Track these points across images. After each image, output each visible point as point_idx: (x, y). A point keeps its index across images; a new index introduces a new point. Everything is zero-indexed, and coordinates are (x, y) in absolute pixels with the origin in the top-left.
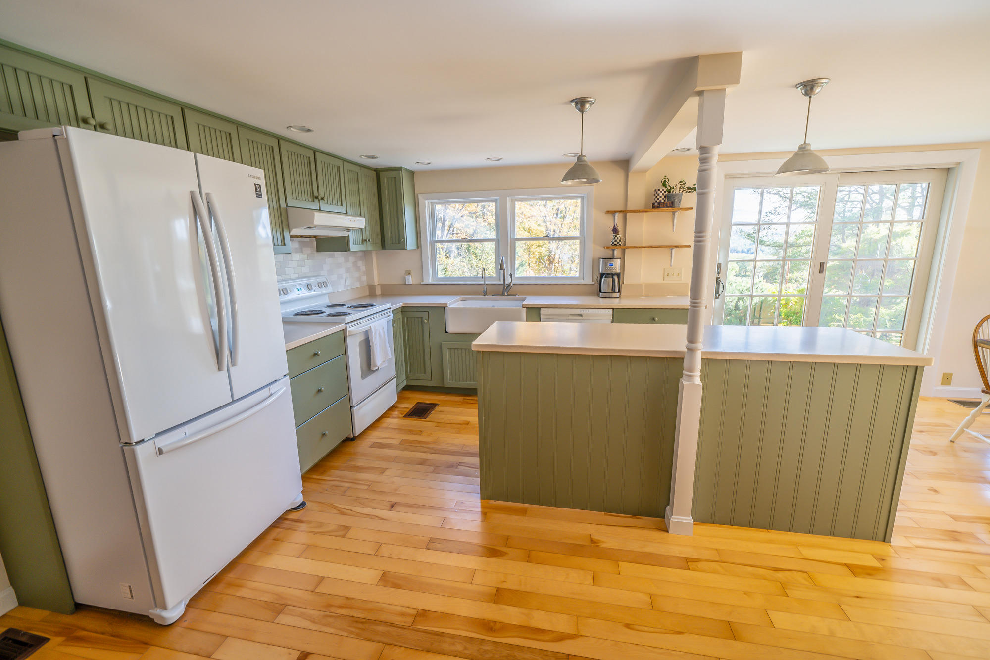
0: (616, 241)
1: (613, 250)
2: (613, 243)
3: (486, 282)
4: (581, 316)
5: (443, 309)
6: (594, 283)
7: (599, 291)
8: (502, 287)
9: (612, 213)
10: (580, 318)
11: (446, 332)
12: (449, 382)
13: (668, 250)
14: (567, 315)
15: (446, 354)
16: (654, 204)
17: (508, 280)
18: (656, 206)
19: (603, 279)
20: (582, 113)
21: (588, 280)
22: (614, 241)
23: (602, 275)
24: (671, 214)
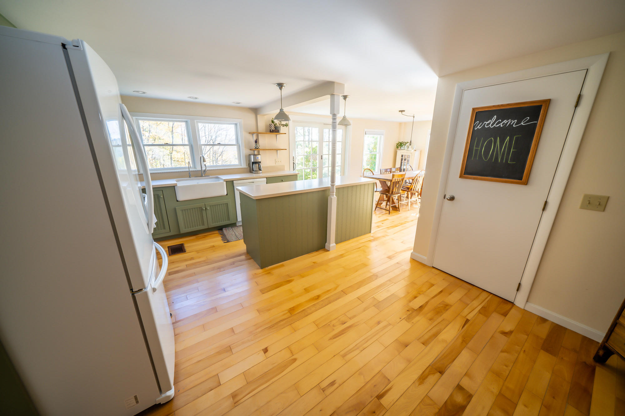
0: (257, 146)
1: (254, 151)
2: (256, 147)
3: (190, 170)
4: (253, 182)
5: (173, 187)
6: (247, 167)
7: (251, 171)
8: (201, 172)
9: (252, 133)
10: (253, 183)
11: (177, 201)
12: (183, 230)
13: (275, 151)
14: (247, 183)
15: (180, 214)
16: (270, 130)
17: (204, 168)
18: (271, 131)
19: (254, 165)
20: (281, 90)
21: (244, 165)
22: (256, 146)
23: (253, 163)
24: (275, 135)
